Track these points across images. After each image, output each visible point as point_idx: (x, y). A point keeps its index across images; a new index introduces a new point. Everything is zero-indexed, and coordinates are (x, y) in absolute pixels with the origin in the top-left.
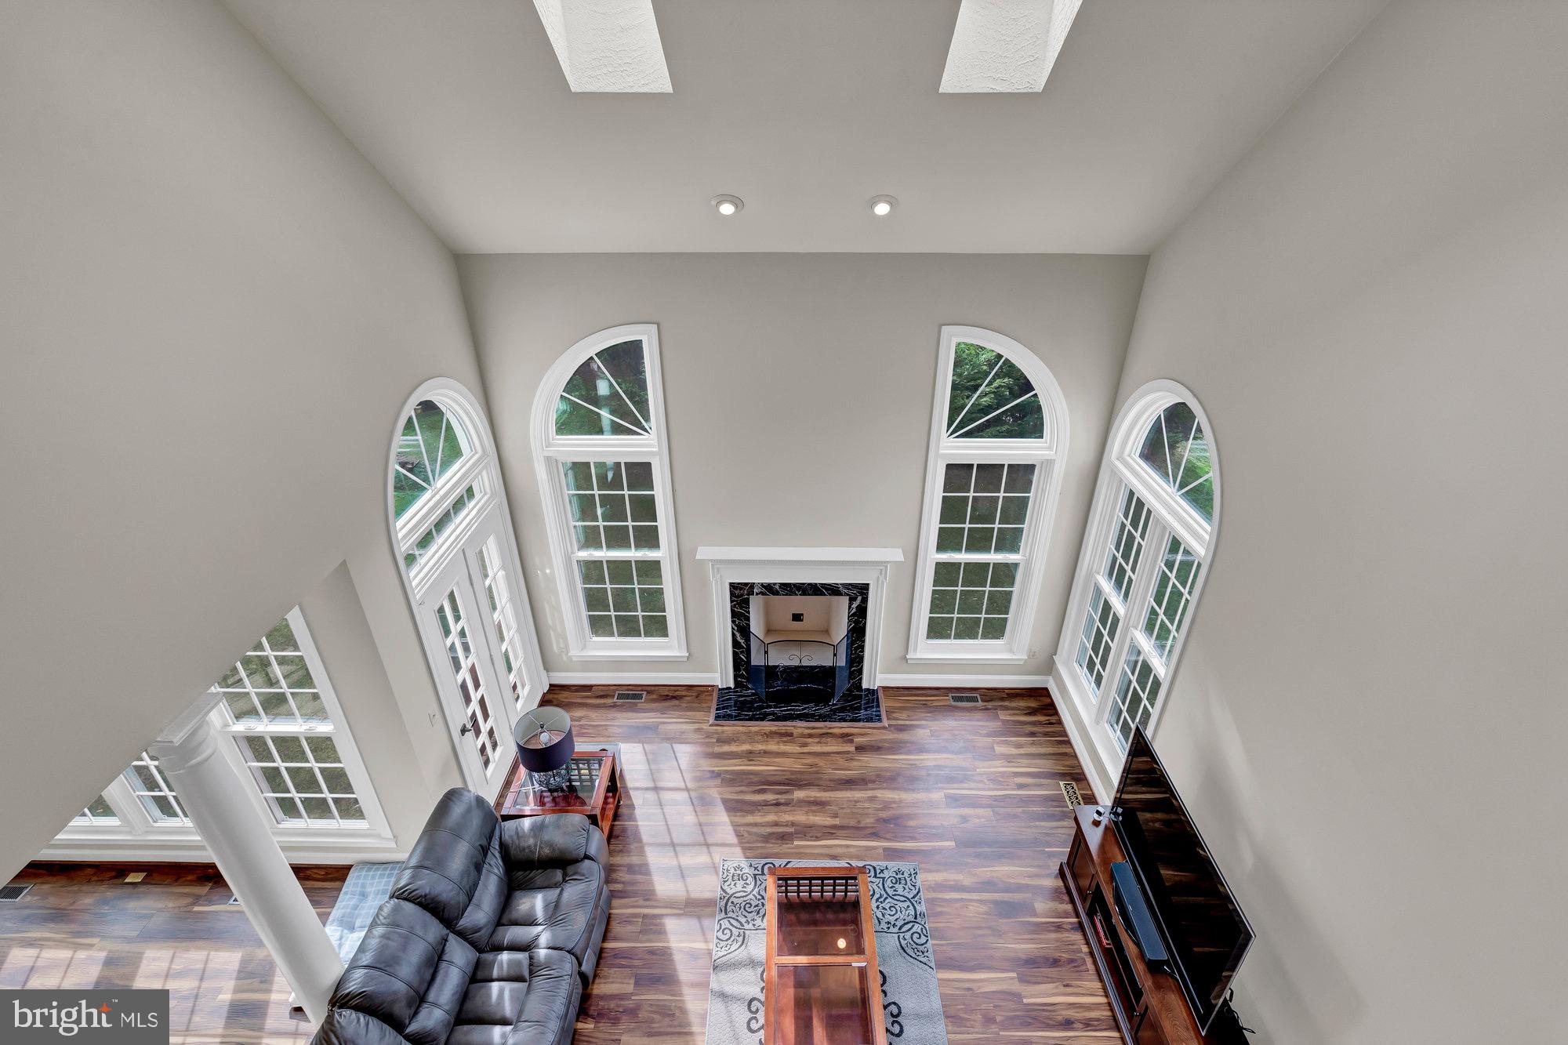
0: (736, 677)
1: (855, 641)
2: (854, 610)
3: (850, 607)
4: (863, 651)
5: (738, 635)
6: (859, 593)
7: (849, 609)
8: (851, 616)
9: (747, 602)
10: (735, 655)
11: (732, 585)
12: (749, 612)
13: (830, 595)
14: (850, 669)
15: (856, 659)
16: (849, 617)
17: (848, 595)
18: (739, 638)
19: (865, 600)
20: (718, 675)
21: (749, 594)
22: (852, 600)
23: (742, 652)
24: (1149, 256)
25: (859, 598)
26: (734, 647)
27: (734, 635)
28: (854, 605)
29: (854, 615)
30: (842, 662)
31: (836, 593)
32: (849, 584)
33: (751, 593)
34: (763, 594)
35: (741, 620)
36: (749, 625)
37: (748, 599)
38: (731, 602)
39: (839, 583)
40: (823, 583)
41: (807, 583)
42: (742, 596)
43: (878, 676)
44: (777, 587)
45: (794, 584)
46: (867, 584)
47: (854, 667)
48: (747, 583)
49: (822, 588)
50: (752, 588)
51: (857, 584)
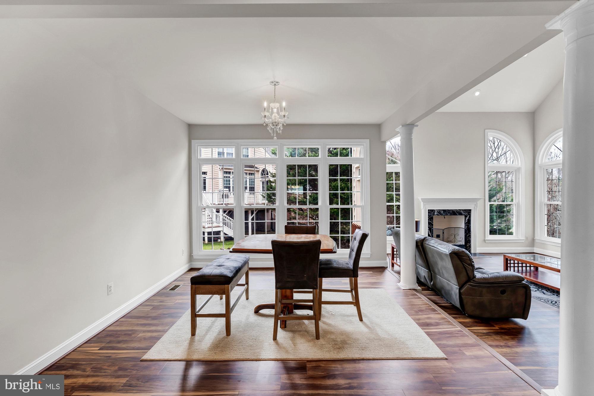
1: (468, 233)
2: (467, 221)
3: (465, 220)
4: (470, 238)
6: (467, 213)
7: (465, 221)
8: (466, 223)
11: (428, 210)
12: (433, 222)
13: (459, 215)
15: (468, 241)
16: (465, 224)
17: (464, 215)
18: (429, 233)
19: (470, 217)
22: (466, 217)
24: (534, 112)
25: (468, 216)
28: (467, 219)
31: (460, 214)
32: (465, 210)
33: (434, 214)
34: (438, 215)
35: (430, 225)
36: (433, 227)
37: (433, 217)
38: (428, 218)
39: (462, 210)
40: (456, 210)
41: (451, 210)
42: (431, 215)
43: (477, 248)
44: (442, 212)
45: (448, 210)
46: (470, 210)
47: (468, 244)
48: (433, 210)
49: (457, 212)
50: (434, 212)
51: (467, 210)
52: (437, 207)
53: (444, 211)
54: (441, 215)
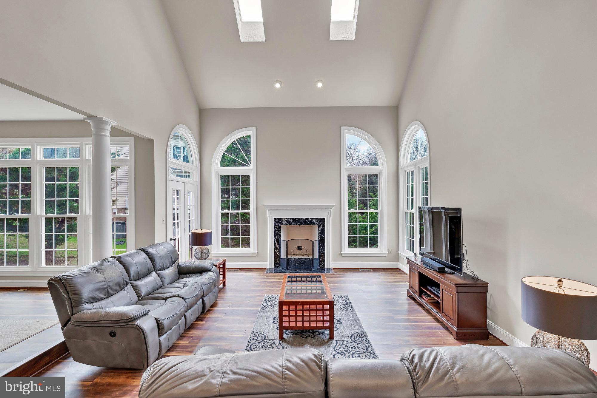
0: (275, 264)
1: (321, 246)
2: (320, 231)
3: (318, 230)
4: (324, 251)
5: (276, 243)
6: (321, 222)
9: (280, 228)
10: (275, 252)
11: (275, 219)
12: (281, 233)
13: (311, 224)
14: (320, 259)
15: (322, 255)
16: (318, 234)
17: (317, 224)
18: (277, 245)
19: (323, 227)
20: (268, 263)
21: (281, 225)
22: (319, 226)
23: (278, 251)
24: (397, 106)
25: (322, 226)
26: (275, 249)
27: (275, 243)
28: (320, 229)
29: (320, 233)
30: (316, 256)
31: (313, 223)
32: (317, 219)
33: (282, 224)
34: (286, 224)
35: (278, 236)
36: (281, 239)
37: (281, 226)
38: (275, 228)
39: (314, 218)
40: (308, 218)
41: (302, 219)
42: (279, 225)
43: (331, 263)
44: (291, 221)
45: (298, 219)
46: (324, 219)
47: (321, 258)
48: (281, 219)
49: (308, 221)
50: (282, 221)
51: (320, 219)
52: (285, 215)
53: (294, 220)
54: (291, 224)
